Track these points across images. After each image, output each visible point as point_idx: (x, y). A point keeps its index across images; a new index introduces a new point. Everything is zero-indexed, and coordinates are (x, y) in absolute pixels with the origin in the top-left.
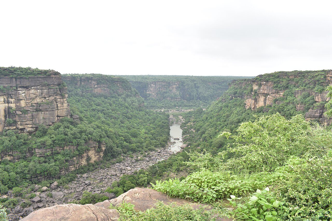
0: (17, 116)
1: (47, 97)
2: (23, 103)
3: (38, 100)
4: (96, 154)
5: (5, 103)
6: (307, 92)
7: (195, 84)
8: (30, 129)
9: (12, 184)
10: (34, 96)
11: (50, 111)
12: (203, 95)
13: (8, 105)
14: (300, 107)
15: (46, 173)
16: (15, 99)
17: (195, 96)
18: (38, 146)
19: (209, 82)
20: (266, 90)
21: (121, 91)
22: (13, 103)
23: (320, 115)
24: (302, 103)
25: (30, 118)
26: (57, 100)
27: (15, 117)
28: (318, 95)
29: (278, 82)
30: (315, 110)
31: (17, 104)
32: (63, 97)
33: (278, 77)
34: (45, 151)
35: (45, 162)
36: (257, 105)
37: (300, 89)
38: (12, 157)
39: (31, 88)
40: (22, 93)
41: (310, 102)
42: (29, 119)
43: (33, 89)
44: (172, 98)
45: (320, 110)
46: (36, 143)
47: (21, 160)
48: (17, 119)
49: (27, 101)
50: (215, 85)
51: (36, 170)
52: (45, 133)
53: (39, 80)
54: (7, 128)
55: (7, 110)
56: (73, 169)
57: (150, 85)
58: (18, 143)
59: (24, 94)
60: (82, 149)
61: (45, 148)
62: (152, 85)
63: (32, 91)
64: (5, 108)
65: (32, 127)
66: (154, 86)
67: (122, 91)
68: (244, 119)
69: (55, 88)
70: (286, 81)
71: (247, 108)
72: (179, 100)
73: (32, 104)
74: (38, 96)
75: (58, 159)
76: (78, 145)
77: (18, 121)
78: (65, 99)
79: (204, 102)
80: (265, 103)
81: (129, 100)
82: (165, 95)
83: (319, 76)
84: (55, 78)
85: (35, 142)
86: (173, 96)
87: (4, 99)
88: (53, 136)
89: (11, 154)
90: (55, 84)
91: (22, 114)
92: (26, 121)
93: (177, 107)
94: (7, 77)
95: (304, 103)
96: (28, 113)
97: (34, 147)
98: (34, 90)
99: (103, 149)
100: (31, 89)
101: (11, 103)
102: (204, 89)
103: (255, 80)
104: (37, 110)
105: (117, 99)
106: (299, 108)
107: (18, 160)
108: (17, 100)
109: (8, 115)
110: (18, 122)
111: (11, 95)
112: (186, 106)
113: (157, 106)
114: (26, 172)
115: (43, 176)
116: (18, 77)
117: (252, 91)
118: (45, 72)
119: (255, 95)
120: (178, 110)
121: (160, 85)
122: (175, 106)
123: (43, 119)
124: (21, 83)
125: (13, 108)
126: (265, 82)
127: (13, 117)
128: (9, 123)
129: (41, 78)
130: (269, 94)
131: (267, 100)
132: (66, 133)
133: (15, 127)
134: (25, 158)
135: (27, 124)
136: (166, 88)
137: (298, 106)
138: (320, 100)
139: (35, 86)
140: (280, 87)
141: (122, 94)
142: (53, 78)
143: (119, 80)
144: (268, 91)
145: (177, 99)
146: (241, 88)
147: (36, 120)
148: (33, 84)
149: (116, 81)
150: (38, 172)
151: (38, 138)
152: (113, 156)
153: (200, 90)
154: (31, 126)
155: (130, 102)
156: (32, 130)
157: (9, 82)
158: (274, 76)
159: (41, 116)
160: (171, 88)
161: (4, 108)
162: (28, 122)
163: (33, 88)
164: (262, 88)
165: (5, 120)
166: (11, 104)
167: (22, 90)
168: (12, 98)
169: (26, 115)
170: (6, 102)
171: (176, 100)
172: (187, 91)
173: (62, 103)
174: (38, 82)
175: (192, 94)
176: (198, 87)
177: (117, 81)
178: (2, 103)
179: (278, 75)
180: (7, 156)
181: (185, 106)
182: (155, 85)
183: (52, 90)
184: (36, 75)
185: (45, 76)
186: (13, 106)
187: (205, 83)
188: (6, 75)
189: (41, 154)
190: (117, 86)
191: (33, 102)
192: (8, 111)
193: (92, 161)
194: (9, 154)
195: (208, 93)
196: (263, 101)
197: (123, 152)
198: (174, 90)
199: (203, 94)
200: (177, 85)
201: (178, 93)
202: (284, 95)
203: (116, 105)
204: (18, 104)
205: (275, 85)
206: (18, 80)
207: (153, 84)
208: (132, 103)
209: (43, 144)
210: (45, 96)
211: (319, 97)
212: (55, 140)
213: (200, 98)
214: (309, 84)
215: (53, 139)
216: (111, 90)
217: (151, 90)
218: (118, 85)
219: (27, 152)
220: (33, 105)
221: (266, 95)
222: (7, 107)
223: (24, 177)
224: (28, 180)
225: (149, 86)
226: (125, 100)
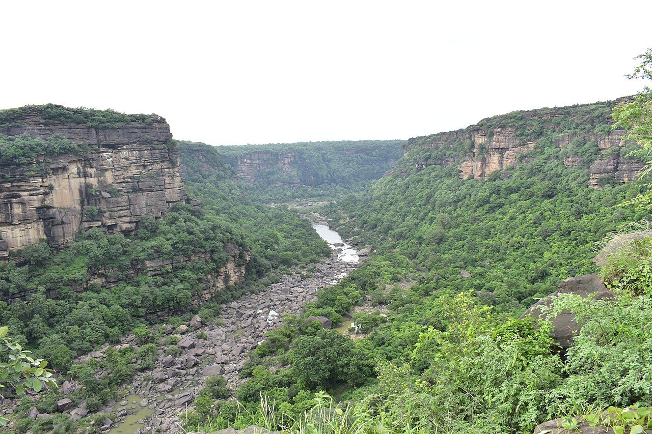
0: (103, 201)
1: (150, 165)
2: (109, 177)
3: (134, 171)
4: (236, 270)
5: (80, 177)
6: (581, 137)
7: (323, 155)
8: (128, 226)
9: (123, 325)
10: (127, 163)
11: (157, 191)
12: (340, 175)
13: (85, 180)
14: (573, 162)
15: (171, 303)
16: (97, 169)
17: (325, 177)
18: (149, 255)
19: (349, 150)
20: (502, 141)
21: (205, 169)
22: (93, 176)
23: (614, 168)
24: (576, 154)
25: (126, 204)
26: (163, 170)
27: (100, 203)
28: (604, 138)
29: (523, 127)
30: (606, 161)
31: (99, 178)
32: (173, 164)
33: (522, 119)
34: (161, 263)
35: (165, 284)
36: (487, 170)
37: (567, 134)
38: (104, 280)
39: (122, 147)
40: (108, 156)
41: (591, 151)
42: (125, 206)
43: (126, 149)
44: (285, 183)
45: (613, 160)
46: (144, 250)
47: (122, 285)
48: (103, 206)
49: (117, 173)
50: (360, 154)
51: (155, 299)
52: (154, 231)
53: (135, 131)
54: (86, 225)
55: (84, 190)
56: (208, 296)
57: (241, 160)
58: (114, 251)
59: (111, 159)
60: (220, 259)
61: (161, 259)
62: (245, 160)
63: (124, 154)
64: (81, 186)
65: (130, 222)
66: (249, 161)
67: (207, 169)
68: (467, 194)
69: (162, 148)
70: (537, 123)
71: (465, 177)
72: (298, 185)
73: (124, 178)
74: (134, 163)
75: (185, 278)
76: (212, 252)
77: (105, 210)
78: (176, 170)
79: (343, 187)
80: (501, 164)
81: (222, 184)
82: (271, 178)
83: (600, 110)
84: (160, 128)
85: (141, 248)
86: (287, 178)
87: (78, 168)
88: (170, 235)
89: (102, 274)
90: (161, 140)
91: (112, 197)
92: (119, 210)
93: (297, 199)
94: (81, 126)
95: (580, 154)
96: (122, 195)
97: (143, 257)
98: (126, 151)
99: (248, 259)
100: (122, 149)
101: (91, 177)
102: (340, 164)
103: (478, 126)
104: (135, 190)
105: (203, 184)
106: (570, 164)
107: (115, 285)
108: (100, 171)
109: (86, 200)
110: (106, 212)
111: (89, 161)
112: (314, 196)
113: (260, 200)
114: (139, 303)
115: (166, 310)
116: (101, 125)
117: (472, 146)
118: (142, 118)
119: (481, 153)
120: (301, 205)
121: (259, 159)
122: (294, 197)
123: (147, 205)
124: (105, 137)
125: (94, 187)
126: (500, 129)
127: (96, 203)
128: (91, 214)
129: (137, 128)
130: (507, 149)
131: (504, 159)
132: (191, 230)
133: (99, 223)
134: (127, 280)
135: (121, 217)
136: (272, 164)
137: (569, 160)
138: (608, 146)
139: (128, 144)
140: (528, 135)
141: (209, 175)
142: (156, 128)
143: (201, 148)
144: (507, 144)
145: (293, 183)
146: (437, 148)
147: (135, 208)
148: (126, 140)
149: (196, 150)
150: (159, 302)
151: (144, 241)
152: (260, 274)
153: (333, 166)
154: (128, 219)
155: (227, 190)
156: (132, 227)
157: (86, 137)
158: (514, 118)
159: (142, 199)
160: (280, 165)
161: (78, 187)
162: (122, 211)
163: (125, 147)
164: (494, 139)
165: (82, 210)
166: (90, 179)
167: (106, 152)
168: (91, 167)
169: (119, 199)
170: (81, 175)
171: (292, 185)
172: (310, 168)
173: (172, 177)
174: (133, 135)
175: (320, 173)
176: (329, 160)
177: (198, 150)
178: (75, 176)
179: (522, 116)
180: (96, 277)
181: (311, 196)
182: (251, 159)
183: (156, 151)
184: (128, 124)
185: (143, 125)
186: (93, 181)
187: (340, 151)
188: (79, 123)
189: (156, 270)
190: (200, 160)
191: (126, 175)
192: (86, 191)
193: (231, 283)
194: (99, 273)
195: (348, 170)
196: (497, 161)
197: (273, 267)
198: (287, 168)
199: (341, 173)
200: (290, 158)
201: (294, 173)
202: (535, 148)
203: (206, 195)
204: (102, 178)
205: (519, 132)
206: (101, 133)
207: (247, 159)
208: (230, 191)
209: (158, 251)
210: (146, 162)
211: (607, 140)
212: (177, 243)
213: (334, 181)
214: (582, 123)
215: (170, 241)
216: (189, 168)
217: (243, 169)
218: (201, 157)
219: (130, 268)
220: (126, 180)
221: (501, 150)
222: (83, 185)
223: (135, 314)
224: (142, 319)
225: (239, 163)
226: (217, 187)
